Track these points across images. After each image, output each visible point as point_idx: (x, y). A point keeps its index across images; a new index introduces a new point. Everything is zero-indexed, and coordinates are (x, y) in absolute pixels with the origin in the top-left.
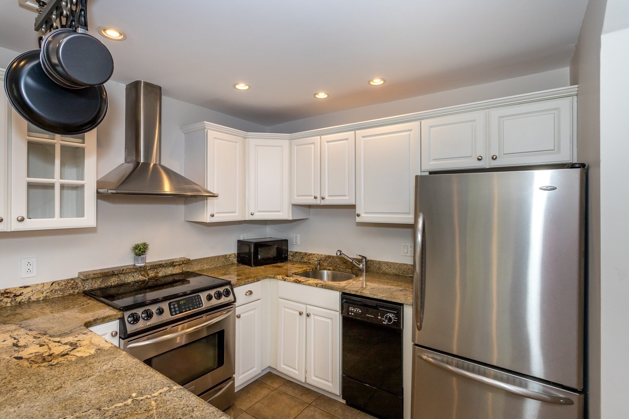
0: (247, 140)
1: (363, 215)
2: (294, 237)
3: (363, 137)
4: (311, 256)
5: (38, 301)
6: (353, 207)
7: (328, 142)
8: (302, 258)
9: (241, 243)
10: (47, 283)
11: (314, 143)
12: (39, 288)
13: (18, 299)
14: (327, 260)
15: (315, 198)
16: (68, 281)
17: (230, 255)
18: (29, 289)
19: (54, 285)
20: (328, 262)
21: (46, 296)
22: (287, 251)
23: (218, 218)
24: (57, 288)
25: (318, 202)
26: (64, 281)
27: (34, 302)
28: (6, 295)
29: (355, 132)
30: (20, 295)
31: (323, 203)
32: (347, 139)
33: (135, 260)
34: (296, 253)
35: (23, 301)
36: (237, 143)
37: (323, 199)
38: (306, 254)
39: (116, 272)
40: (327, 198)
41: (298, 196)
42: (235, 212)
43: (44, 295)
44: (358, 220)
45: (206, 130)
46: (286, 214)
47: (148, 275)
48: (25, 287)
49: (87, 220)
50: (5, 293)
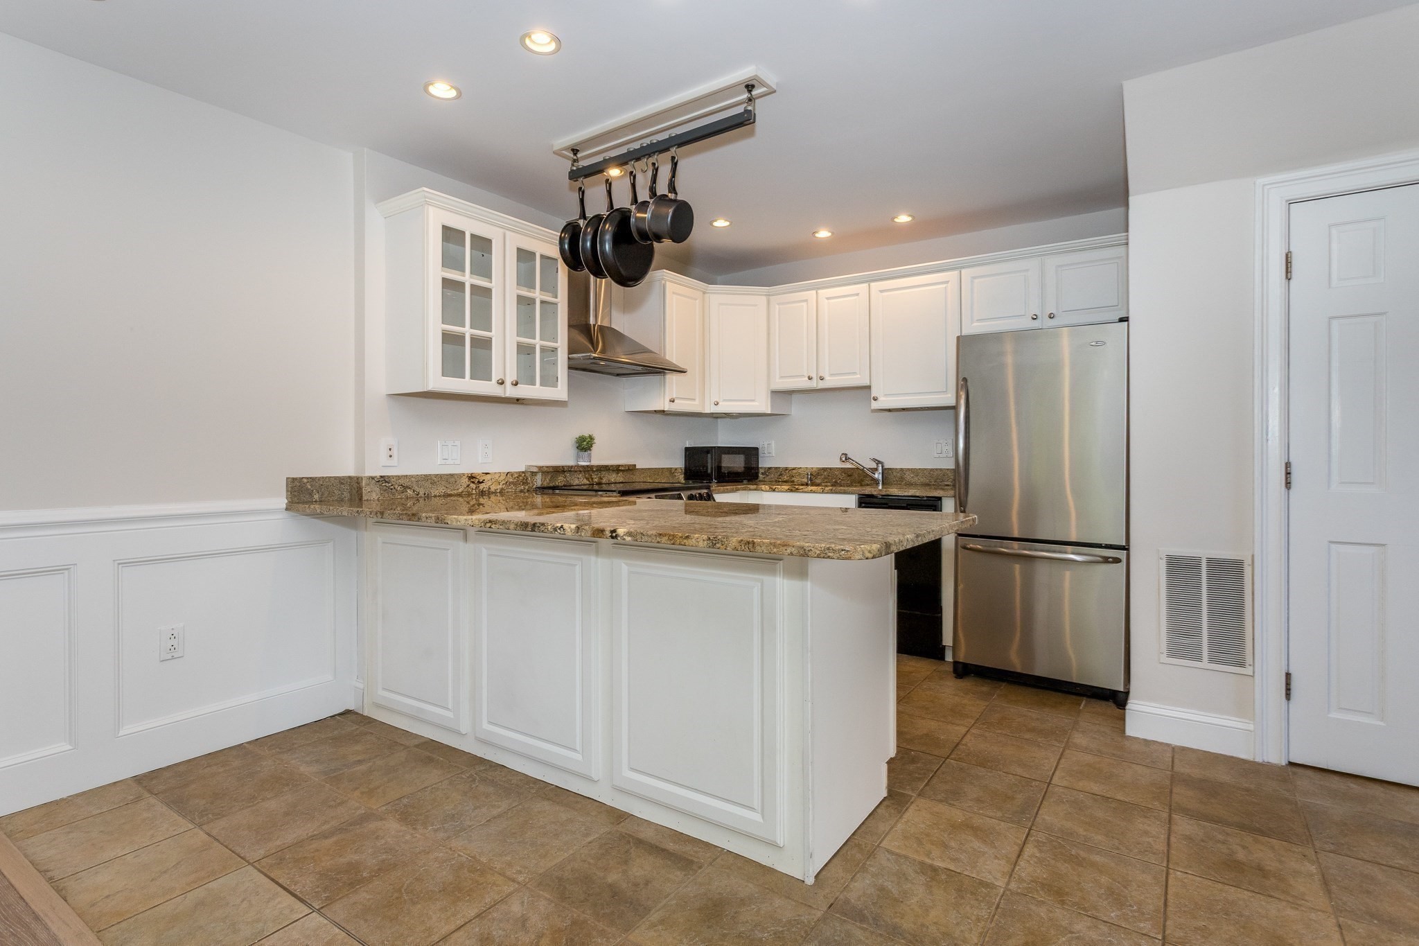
0: (707, 295)
1: (881, 398)
2: (766, 446)
3: (881, 291)
4: (794, 471)
5: (495, 493)
6: (868, 388)
7: (828, 299)
8: (781, 475)
9: (691, 453)
10: (504, 473)
11: (806, 301)
12: (497, 477)
13: (482, 486)
14: (822, 475)
15: (810, 378)
16: (520, 474)
17: (676, 469)
18: (488, 477)
19: (508, 475)
20: (823, 477)
21: (502, 489)
22: (758, 468)
23: (680, 406)
24: (511, 480)
25: (814, 384)
26: (516, 473)
27: (493, 493)
28: (472, 480)
29: (869, 285)
30: (482, 482)
31: (822, 385)
32: (857, 295)
33: (578, 457)
34: (770, 468)
35: (484, 490)
36: (696, 299)
37: (822, 379)
38: (786, 469)
39: (566, 469)
40: (827, 378)
41: (784, 378)
42: (694, 399)
43: (501, 486)
44: (875, 405)
45: (663, 282)
46: (762, 405)
47: (592, 479)
48: (487, 474)
49: (560, 391)
50: (471, 477)
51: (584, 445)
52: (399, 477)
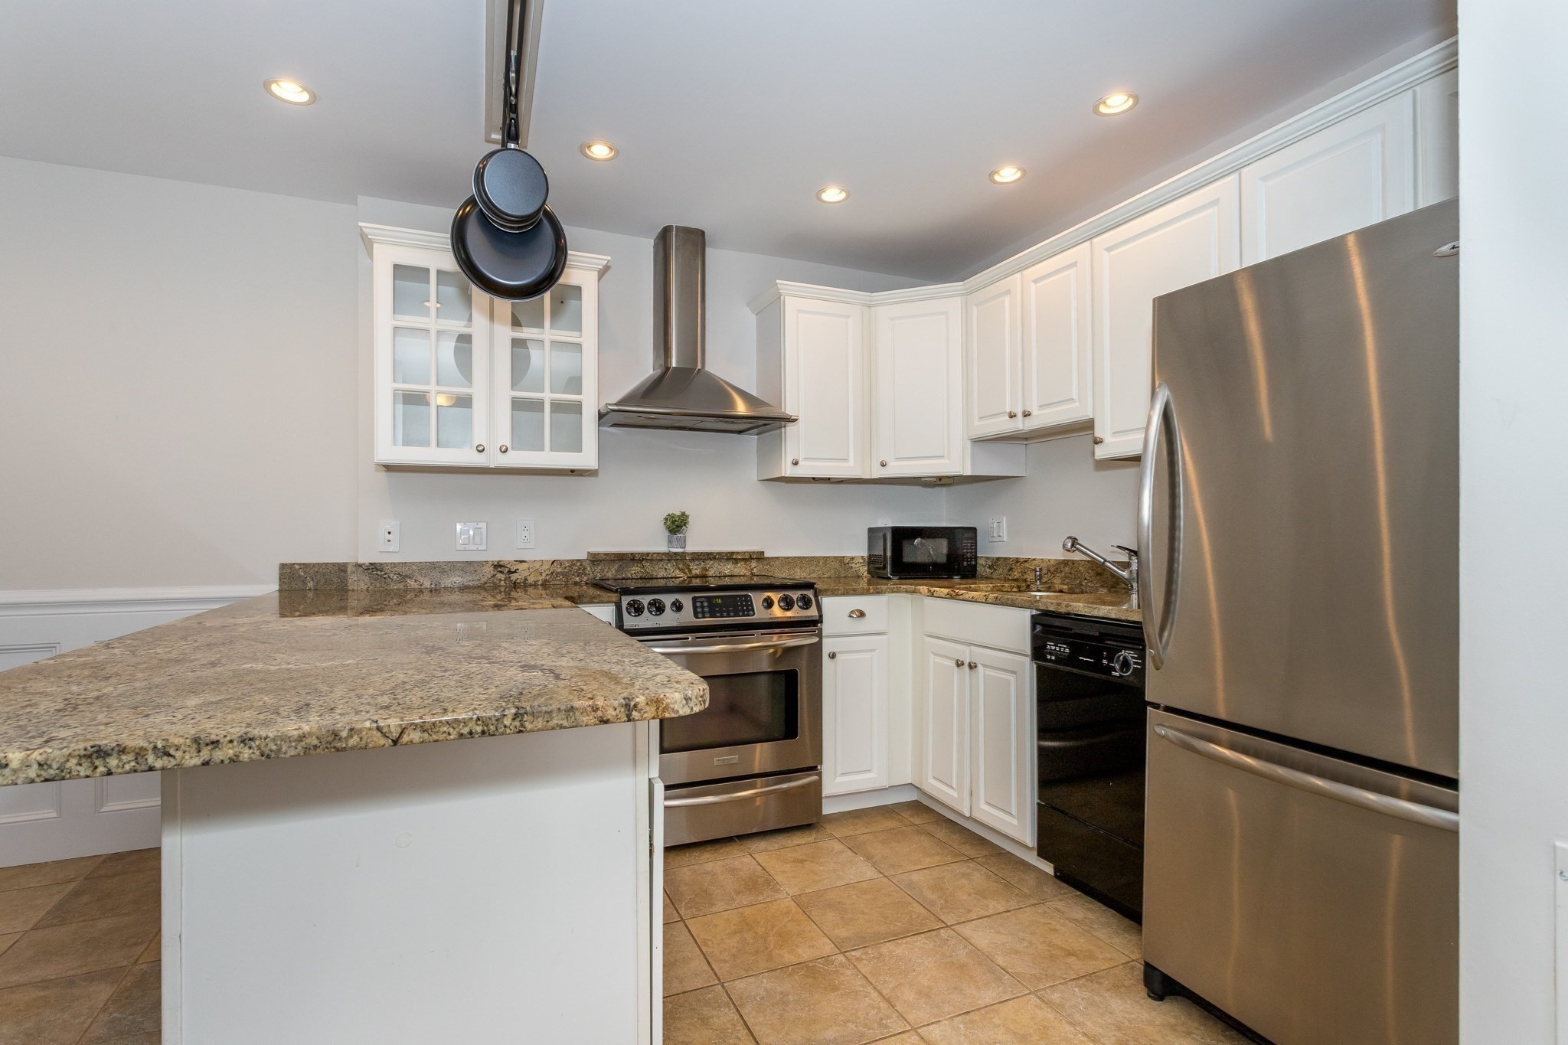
0: (873, 309)
1: (1108, 439)
2: (995, 525)
3: (1108, 249)
4: (1027, 565)
5: (535, 585)
6: (1088, 425)
7: (1037, 281)
8: (1011, 569)
9: (872, 533)
10: (547, 561)
11: (1010, 293)
12: (537, 566)
13: (514, 577)
14: (1061, 572)
15: (1012, 416)
16: (573, 562)
17: (853, 558)
18: (524, 566)
19: (555, 564)
20: (1063, 574)
21: (546, 580)
22: (976, 558)
23: (807, 470)
24: (559, 570)
25: (1020, 425)
26: (568, 561)
27: (531, 585)
28: (499, 569)
30: (515, 572)
31: (1028, 425)
32: (1076, 264)
33: (671, 542)
34: (998, 559)
35: (518, 581)
36: (848, 317)
37: (1026, 415)
38: (1017, 560)
39: (637, 557)
40: (1035, 412)
41: (981, 418)
42: (845, 460)
43: (544, 578)
44: (1101, 452)
45: (782, 298)
46: (958, 462)
47: (690, 571)
48: (521, 562)
49: (587, 457)
50: (498, 566)
51: (676, 525)
52: (394, 565)
